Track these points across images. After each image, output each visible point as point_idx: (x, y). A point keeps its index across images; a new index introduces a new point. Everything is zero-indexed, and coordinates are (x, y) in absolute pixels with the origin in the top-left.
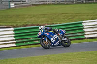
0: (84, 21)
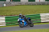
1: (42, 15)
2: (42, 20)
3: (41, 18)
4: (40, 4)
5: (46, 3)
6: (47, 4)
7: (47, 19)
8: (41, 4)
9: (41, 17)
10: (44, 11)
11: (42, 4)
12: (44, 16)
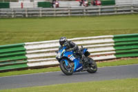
0: (26, 43)
1: (29, 46)
2: (29, 61)
3: (27, 56)
4: (24, 15)
5: (41, 12)
6: (42, 14)
7: (44, 57)
8: (27, 16)
9: (27, 52)
10: (36, 34)
11: (28, 14)
12: (35, 49)
